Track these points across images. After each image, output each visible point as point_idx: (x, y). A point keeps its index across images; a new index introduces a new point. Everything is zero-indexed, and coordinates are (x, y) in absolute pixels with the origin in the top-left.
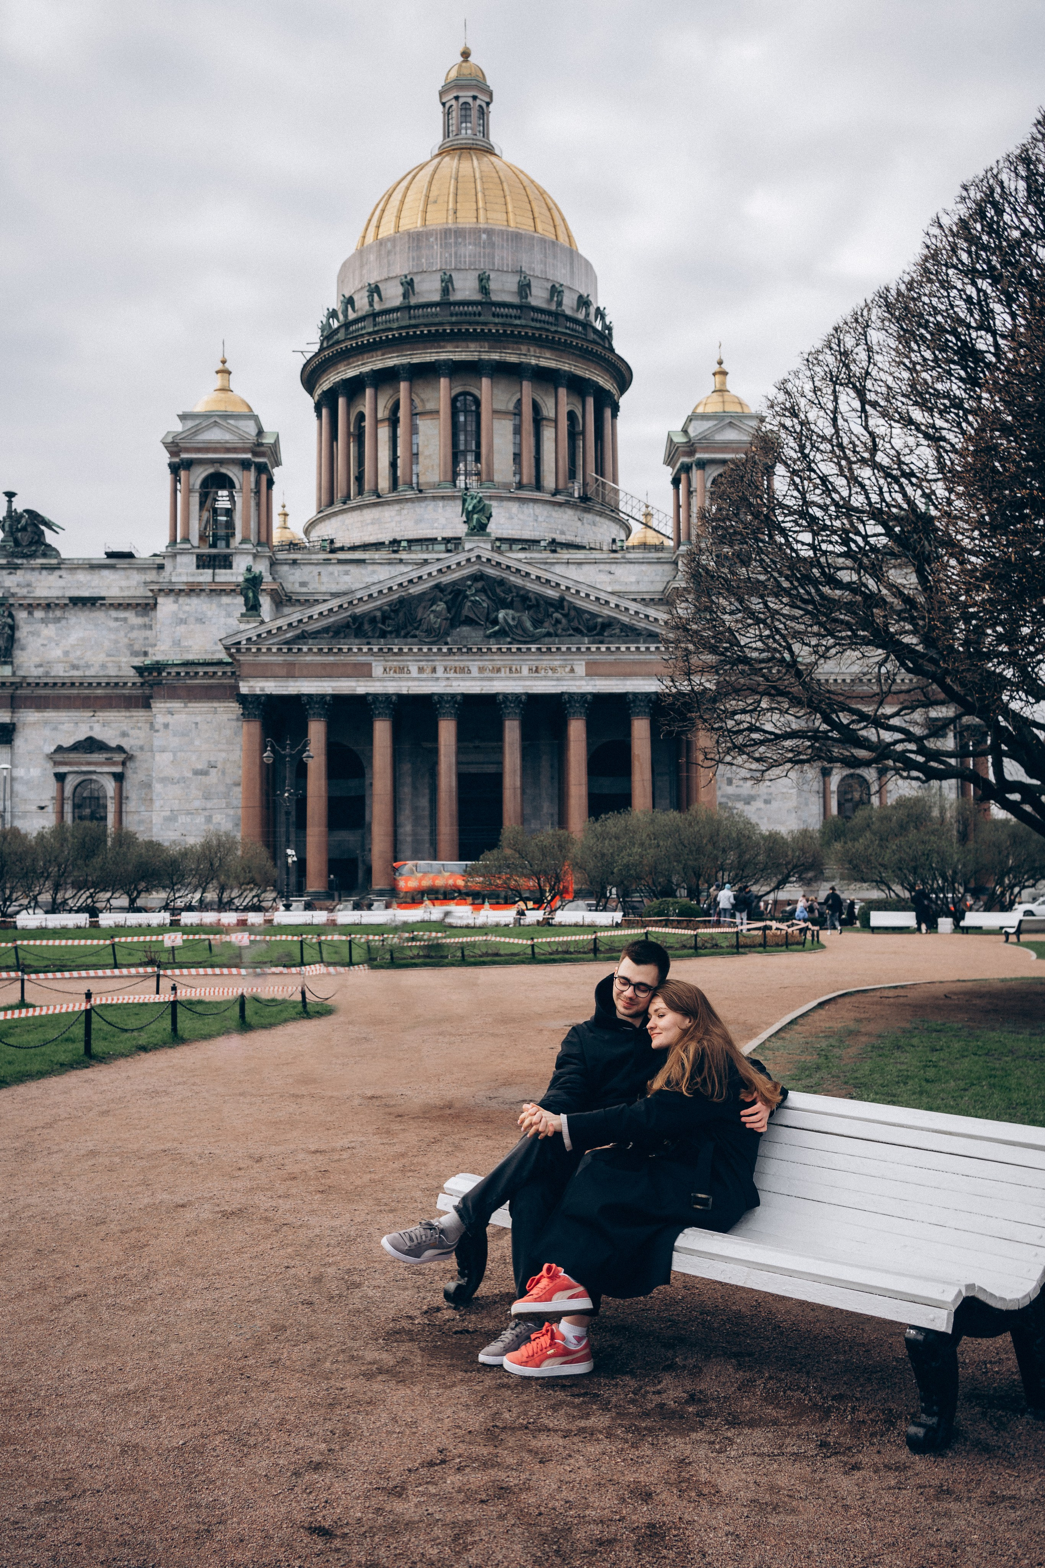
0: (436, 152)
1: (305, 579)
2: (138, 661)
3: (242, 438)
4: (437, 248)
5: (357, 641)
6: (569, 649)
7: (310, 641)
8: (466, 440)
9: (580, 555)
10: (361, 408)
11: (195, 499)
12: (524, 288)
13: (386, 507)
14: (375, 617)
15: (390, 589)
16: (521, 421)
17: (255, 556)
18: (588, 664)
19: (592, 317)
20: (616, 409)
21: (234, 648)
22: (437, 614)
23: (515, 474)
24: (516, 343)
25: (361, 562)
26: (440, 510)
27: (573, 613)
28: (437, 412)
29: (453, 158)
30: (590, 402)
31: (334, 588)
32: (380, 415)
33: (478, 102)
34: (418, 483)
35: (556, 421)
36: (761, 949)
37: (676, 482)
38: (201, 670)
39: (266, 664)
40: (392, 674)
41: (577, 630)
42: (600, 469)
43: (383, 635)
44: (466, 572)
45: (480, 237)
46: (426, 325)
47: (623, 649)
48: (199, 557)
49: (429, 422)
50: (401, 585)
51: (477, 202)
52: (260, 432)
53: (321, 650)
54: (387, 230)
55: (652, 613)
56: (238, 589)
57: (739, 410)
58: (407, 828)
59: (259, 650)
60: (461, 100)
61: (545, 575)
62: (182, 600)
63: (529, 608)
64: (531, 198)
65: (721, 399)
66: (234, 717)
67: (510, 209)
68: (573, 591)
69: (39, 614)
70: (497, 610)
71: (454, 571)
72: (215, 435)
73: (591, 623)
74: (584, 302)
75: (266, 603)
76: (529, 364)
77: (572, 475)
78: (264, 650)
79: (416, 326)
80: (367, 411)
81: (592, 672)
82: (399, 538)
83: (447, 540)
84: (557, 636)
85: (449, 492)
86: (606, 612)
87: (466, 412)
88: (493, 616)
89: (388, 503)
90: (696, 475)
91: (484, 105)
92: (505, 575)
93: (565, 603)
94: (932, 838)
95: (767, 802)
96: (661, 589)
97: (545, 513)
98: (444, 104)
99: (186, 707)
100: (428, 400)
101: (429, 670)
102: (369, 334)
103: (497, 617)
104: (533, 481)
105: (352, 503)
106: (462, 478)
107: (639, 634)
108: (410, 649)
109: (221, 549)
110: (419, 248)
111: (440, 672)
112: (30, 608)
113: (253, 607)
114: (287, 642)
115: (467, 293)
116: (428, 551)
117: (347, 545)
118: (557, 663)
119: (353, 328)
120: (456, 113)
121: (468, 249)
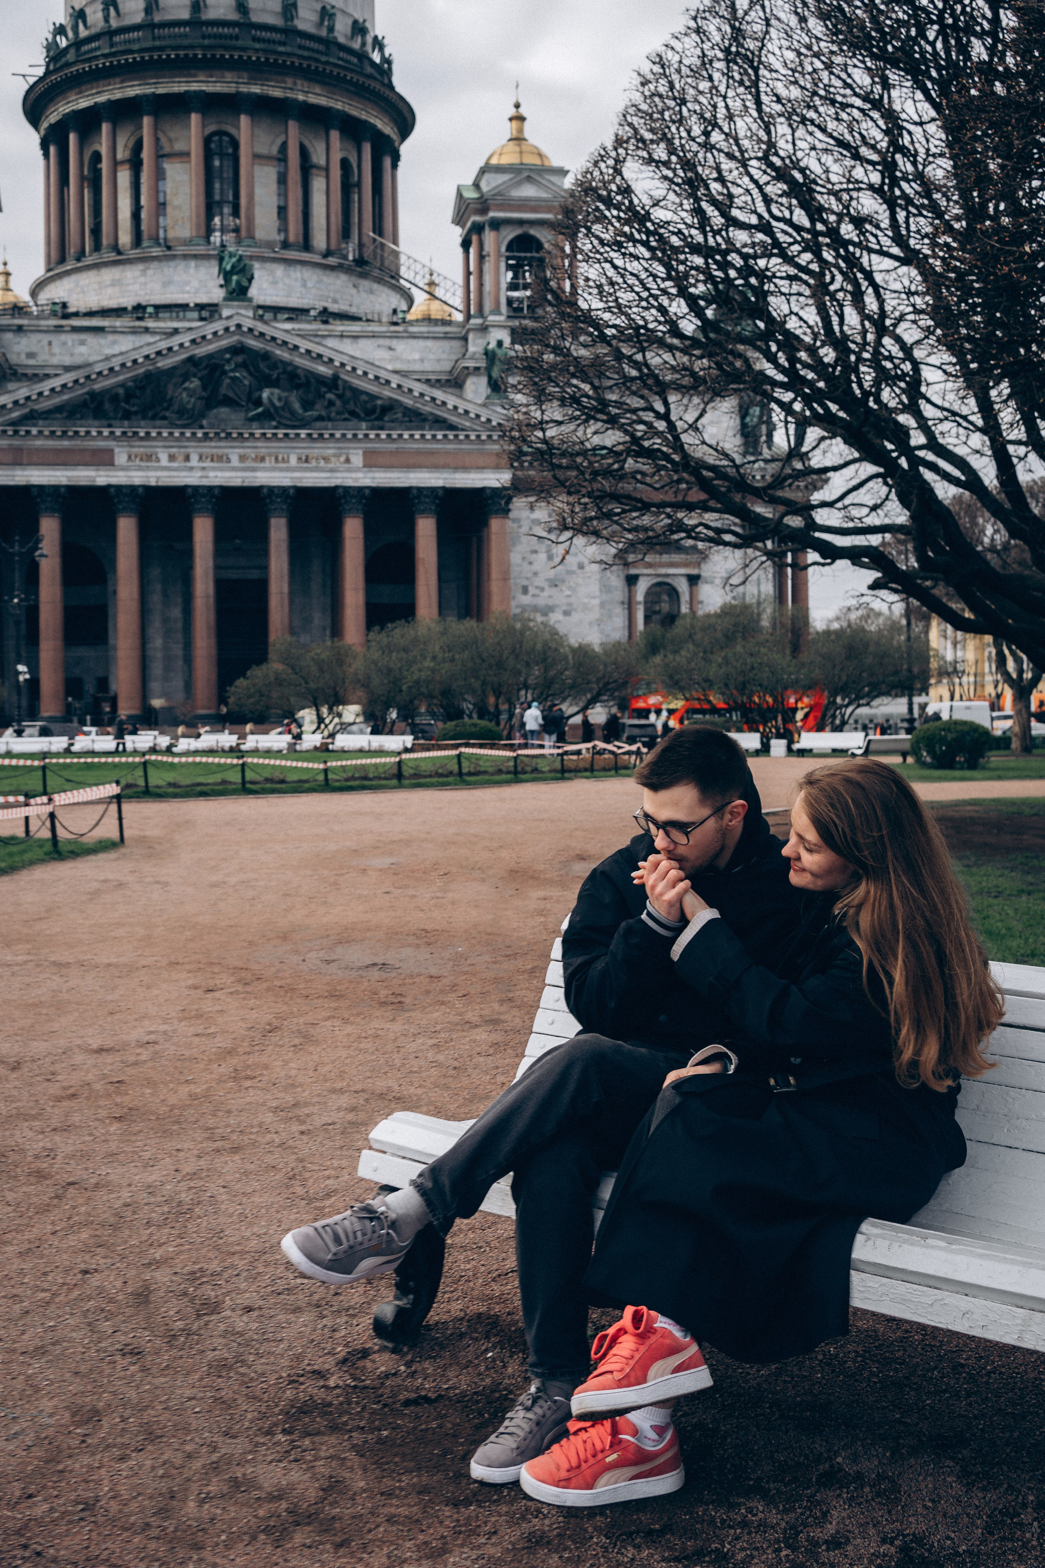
1: (34, 349)
5: (96, 423)
6: (344, 435)
7: (41, 422)
8: (222, 189)
9: (355, 327)
10: (96, 147)
12: (289, 8)
13: (128, 267)
14: (117, 395)
15: (135, 361)
16: (286, 169)
18: (367, 454)
20: (396, 158)
23: (279, 231)
24: (281, 74)
25: (100, 330)
26: (192, 271)
27: (348, 394)
28: (187, 154)
30: (367, 148)
31: (67, 361)
32: (120, 156)
34: (165, 239)
35: (327, 169)
36: (588, 774)
37: (466, 244)
40: (138, 462)
41: (353, 414)
42: (378, 229)
43: (127, 416)
44: (224, 343)
46: (173, 48)
47: (406, 436)
49: (178, 166)
50: (147, 357)
53: (53, 433)
55: (439, 395)
57: (538, 162)
61: (317, 349)
63: (298, 387)
65: (517, 149)
68: (349, 368)
70: (261, 389)
71: (211, 341)
73: (369, 406)
76: (296, 100)
77: (346, 234)
79: (160, 49)
80: (104, 150)
81: (371, 461)
82: (144, 303)
83: (200, 307)
84: (330, 419)
85: (201, 250)
86: (387, 393)
87: (222, 155)
88: (257, 394)
89: (130, 261)
90: (489, 237)
92: (269, 347)
93: (340, 382)
94: (762, 650)
95: (566, 613)
96: (448, 368)
97: (315, 278)
100: (177, 139)
101: (181, 458)
102: (105, 56)
103: (260, 397)
104: (301, 240)
105: (88, 260)
106: (218, 234)
107: (425, 420)
108: (159, 434)
111: (194, 461)
114: (13, 423)
115: (222, 11)
116: (178, 319)
117: (83, 310)
118: (330, 452)
119: (85, 48)
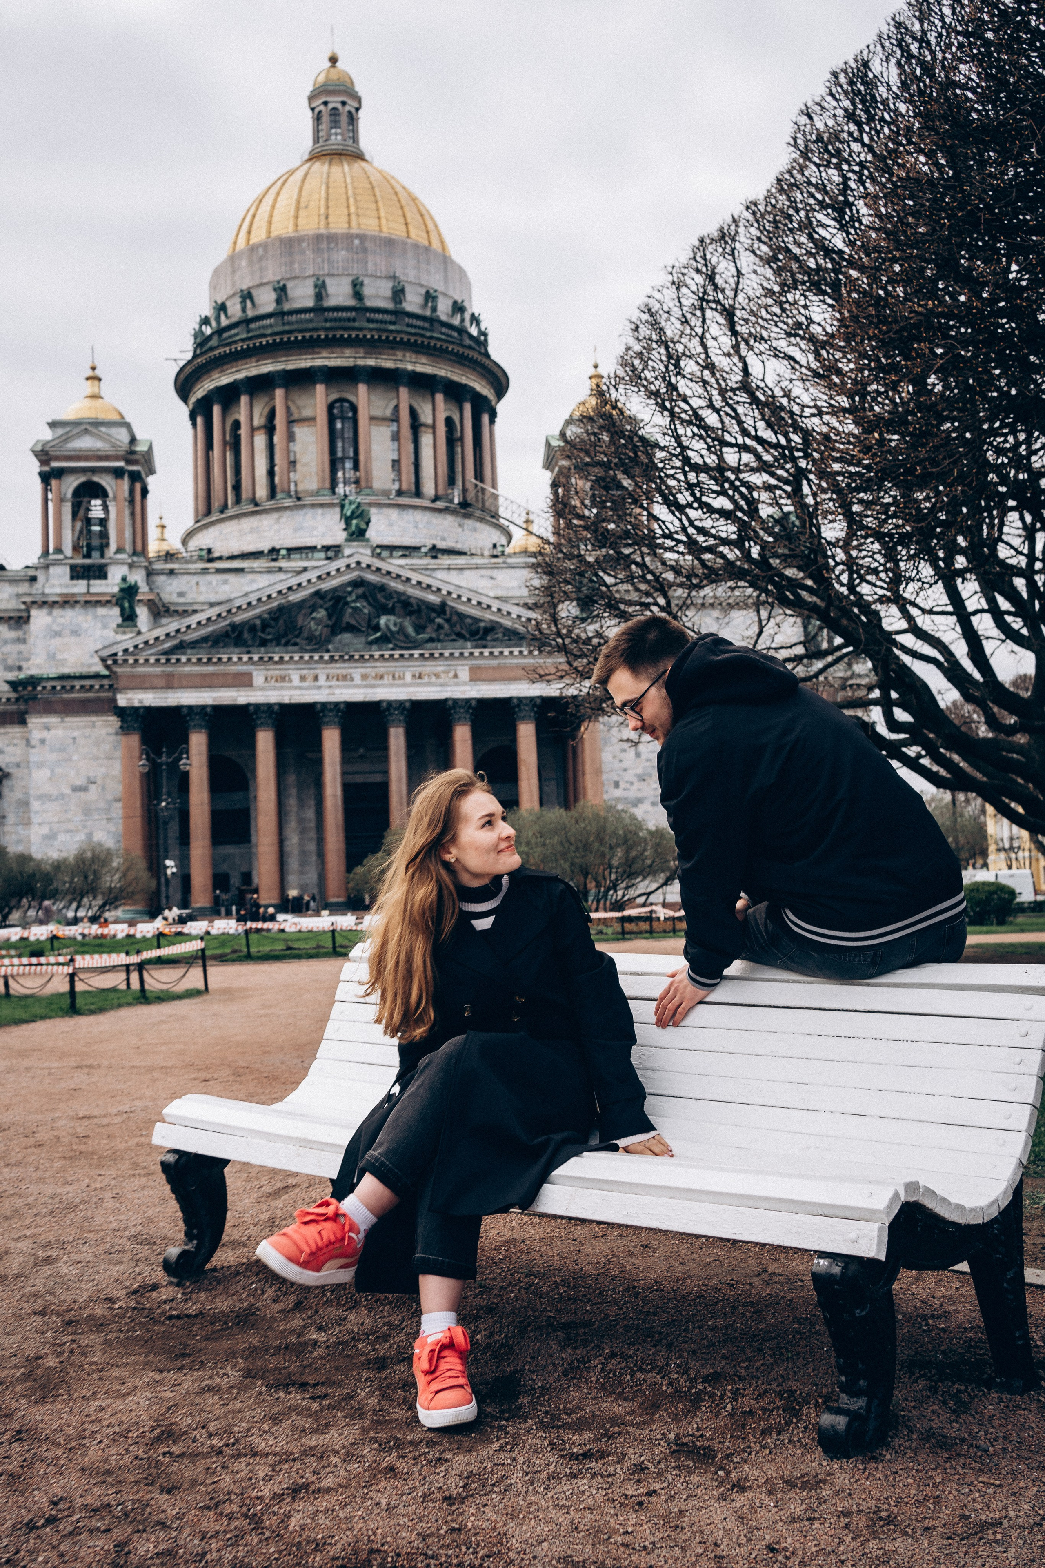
0: (306, 157)
1: (184, 589)
2: (11, 676)
3: (114, 445)
4: (309, 254)
5: (237, 650)
6: (452, 654)
7: (189, 651)
8: (343, 448)
9: (460, 561)
10: (236, 416)
11: (67, 508)
12: (398, 294)
13: (264, 516)
14: (254, 626)
15: (269, 596)
16: (399, 427)
17: (131, 566)
18: (473, 670)
19: (467, 323)
20: (493, 415)
21: (110, 660)
22: (318, 622)
23: (394, 480)
24: (392, 348)
25: (240, 571)
26: (319, 518)
27: (455, 618)
28: (313, 419)
29: (323, 164)
30: (468, 407)
31: (213, 598)
32: (256, 423)
33: (347, 108)
34: (296, 491)
35: (434, 427)
37: (555, 486)
38: (78, 684)
39: (144, 676)
40: (273, 683)
41: (460, 635)
42: (479, 475)
43: (264, 643)
44: (346, 578)
45: (352, 243)
46: (300, 331)
47: (506, 653)
48: (73, 568)
49: (305, 429)
50: (280, 592)
51: (348, 207)
52: (133, 440)
53: (200, 660)
54: (259, 236)
55: (535, 616)
56: (114, 600)
58: (293, 840)
59: (136, 661)
60: (330, 106)
61: (426, 580)
62: (56, 612)
63: (410, 613)
64: (404, 202)
65: (597, 402)
66: (113, 731)
67: (382, 214)
68: (454, 596)
70: (379, 616)
71: (334, 577)
72: (86, 443)
73: (473, 628)
74: (458, 308)
75: (143, 614)
76: (405, 370)
78: (141, 661)
79: (289, 332)
80: (243, 418)
81: (476, 676)
82: (278, 547)
83: (327, 548)
84: (439, 641)
85: (327, 499)
86: (488, 616)
87: (343, 419)
88: (375, 622)
89: (266, 511)
91: (353, 111)
92: (385, 580)
93: (447, 608)
97: (425, 519)
98: (313, 109)
99: (62, 721)
100: (304, 407)
101: (311, 678)
102: (243, 340)
103: (378, 624)
104: (413, 488)
105: (231, 512)
107: (522, 638)
108: (292, 658)
109: (95, 559)
110: (291, 253)
111: (322, 681)
113: (129, 618)
114: (165, 653)
115: (341, 298)
116: (307, 559)
117: (226, 554)
118: (440, 669)
119: (226, 335)
120: (326, 118)
121: (341, 255)
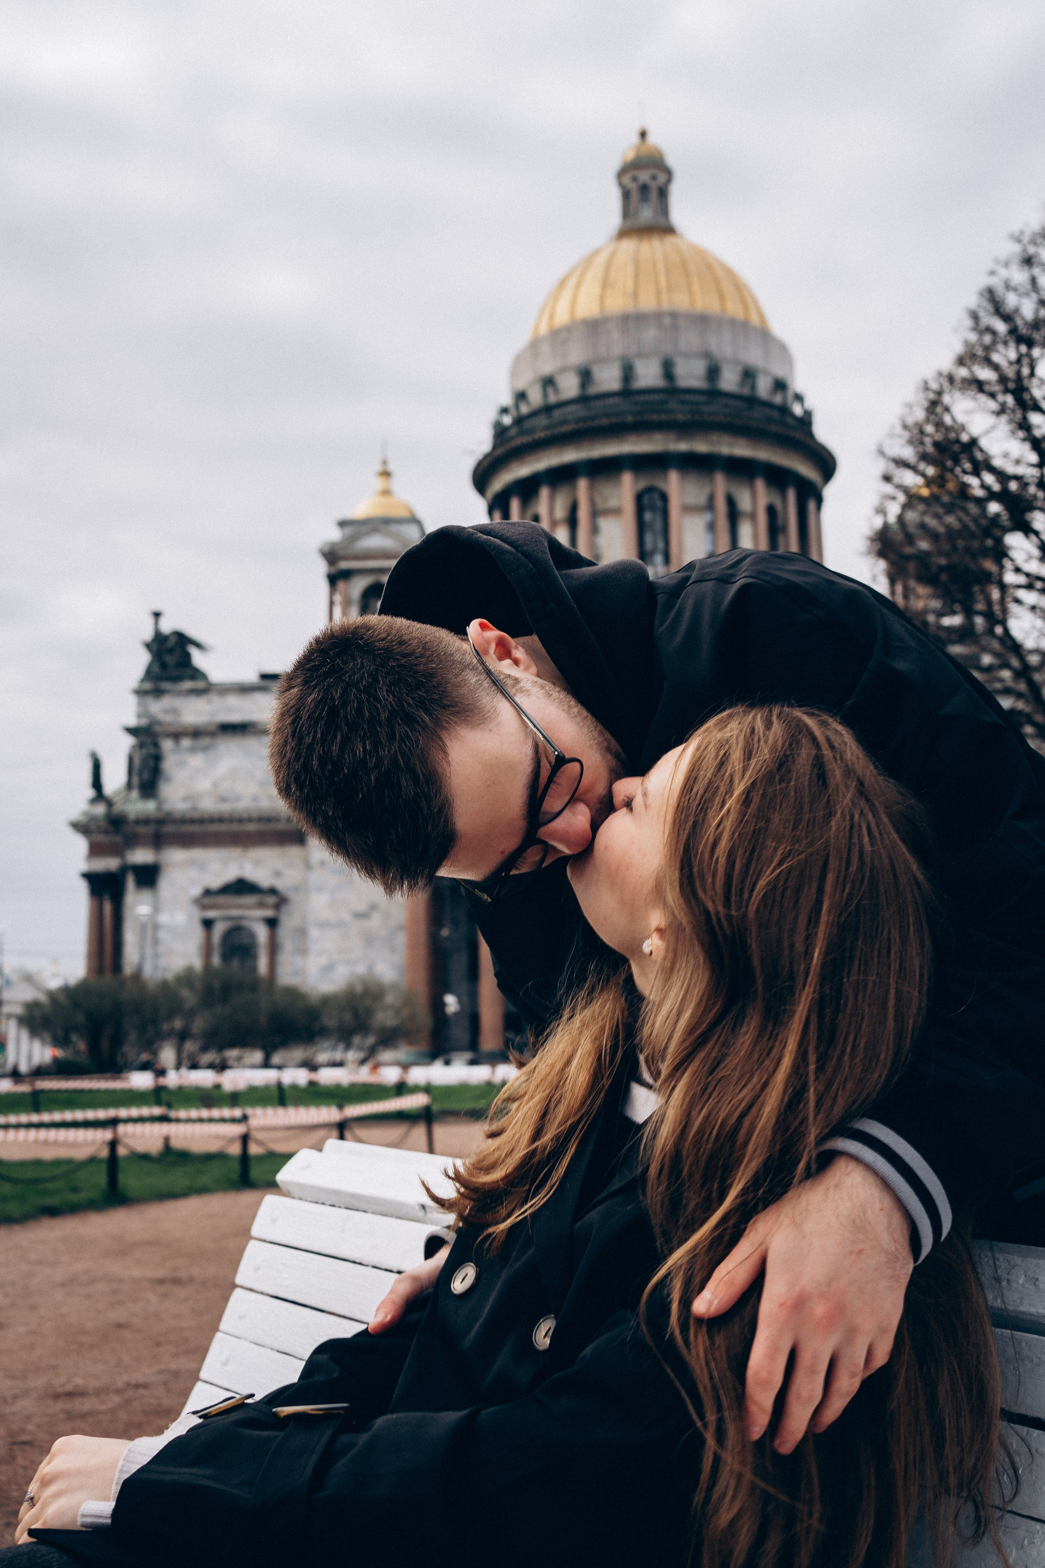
0: (615, 234)
4: (616, 335)
8: (653, 543)
10: (536, 509)
11: (354, 611)
12: (713, 372)
16: (715, 516)
19: (790, 402)
20: (820, 500)
24: (707, 431)
28: (620, 510)
29: (633, 240)
30: (792, 493)
32: (558, 514)
33: (657, 182)
35: (754, 516)
45: (662, 321)
46: (606, 416)
49: (612, 521)
51: (660, 281)
54: (562, 317)
60: (640, 181)
64: (720, 278)
67: (695, 289)
69: (186, 742)
72: (375, 541)
74: (780, 385)
76: (721, 455)
79: (593, 418)
80: (543, 511)
87: (653, 509)
91: (664, 184)
98: (621, 184)
100: (610, 498)
102: (546, 428)
110: (596, 336)
112: (177, 736)
115: (650, 380)
119: (527, 424)
120: (635, 196)
121: (650, 334)
